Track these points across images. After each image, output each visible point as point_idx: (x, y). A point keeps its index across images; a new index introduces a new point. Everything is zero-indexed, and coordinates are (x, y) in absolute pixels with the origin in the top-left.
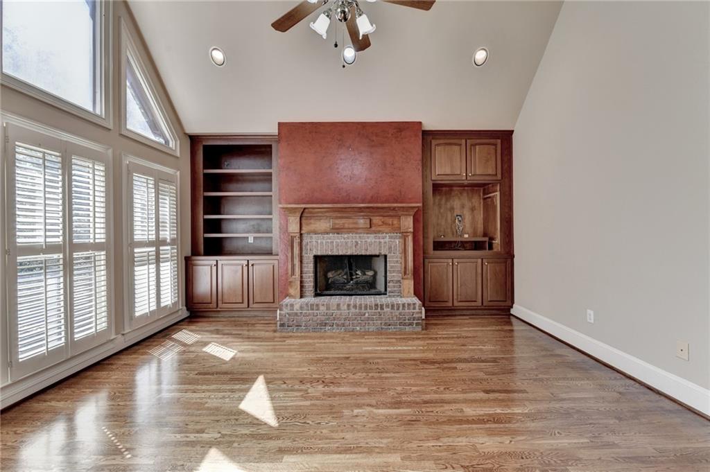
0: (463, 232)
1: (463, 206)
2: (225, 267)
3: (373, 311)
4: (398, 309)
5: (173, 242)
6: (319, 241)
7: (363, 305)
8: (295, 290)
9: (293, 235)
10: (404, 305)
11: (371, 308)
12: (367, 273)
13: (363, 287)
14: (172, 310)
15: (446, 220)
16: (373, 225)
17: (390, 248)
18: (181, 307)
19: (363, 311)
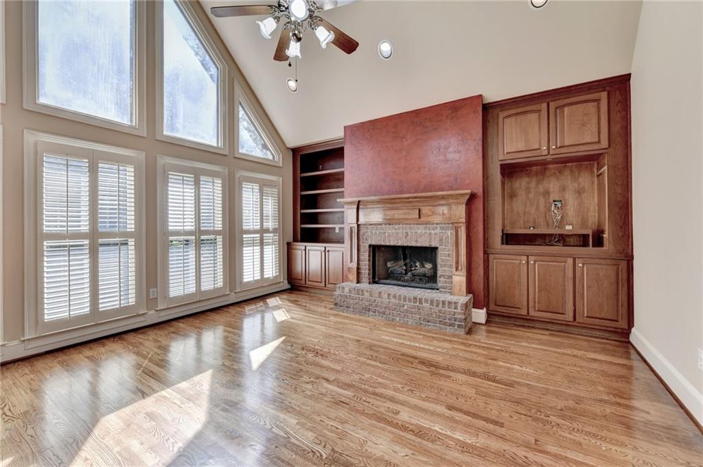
0: (561, 223)
1: (563, 189)
2: (310, 252)
3: (412, 304)
4: (437, 306)
5: (275, 231)
6: (374, 232)
7: (402, 297)
8: (353, 277)
9: (351, 225)
10: (444, 302)
11: (410, 300)
12: (426, 266)
13: (421, 279)
14: (274, 282)
15: (537, 208)
16: (422, 216)
17: (441, 240)
18: (282, 280)
19: (402, 302)
